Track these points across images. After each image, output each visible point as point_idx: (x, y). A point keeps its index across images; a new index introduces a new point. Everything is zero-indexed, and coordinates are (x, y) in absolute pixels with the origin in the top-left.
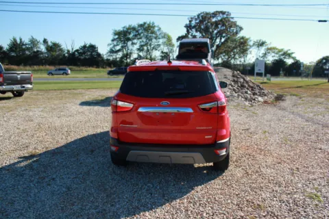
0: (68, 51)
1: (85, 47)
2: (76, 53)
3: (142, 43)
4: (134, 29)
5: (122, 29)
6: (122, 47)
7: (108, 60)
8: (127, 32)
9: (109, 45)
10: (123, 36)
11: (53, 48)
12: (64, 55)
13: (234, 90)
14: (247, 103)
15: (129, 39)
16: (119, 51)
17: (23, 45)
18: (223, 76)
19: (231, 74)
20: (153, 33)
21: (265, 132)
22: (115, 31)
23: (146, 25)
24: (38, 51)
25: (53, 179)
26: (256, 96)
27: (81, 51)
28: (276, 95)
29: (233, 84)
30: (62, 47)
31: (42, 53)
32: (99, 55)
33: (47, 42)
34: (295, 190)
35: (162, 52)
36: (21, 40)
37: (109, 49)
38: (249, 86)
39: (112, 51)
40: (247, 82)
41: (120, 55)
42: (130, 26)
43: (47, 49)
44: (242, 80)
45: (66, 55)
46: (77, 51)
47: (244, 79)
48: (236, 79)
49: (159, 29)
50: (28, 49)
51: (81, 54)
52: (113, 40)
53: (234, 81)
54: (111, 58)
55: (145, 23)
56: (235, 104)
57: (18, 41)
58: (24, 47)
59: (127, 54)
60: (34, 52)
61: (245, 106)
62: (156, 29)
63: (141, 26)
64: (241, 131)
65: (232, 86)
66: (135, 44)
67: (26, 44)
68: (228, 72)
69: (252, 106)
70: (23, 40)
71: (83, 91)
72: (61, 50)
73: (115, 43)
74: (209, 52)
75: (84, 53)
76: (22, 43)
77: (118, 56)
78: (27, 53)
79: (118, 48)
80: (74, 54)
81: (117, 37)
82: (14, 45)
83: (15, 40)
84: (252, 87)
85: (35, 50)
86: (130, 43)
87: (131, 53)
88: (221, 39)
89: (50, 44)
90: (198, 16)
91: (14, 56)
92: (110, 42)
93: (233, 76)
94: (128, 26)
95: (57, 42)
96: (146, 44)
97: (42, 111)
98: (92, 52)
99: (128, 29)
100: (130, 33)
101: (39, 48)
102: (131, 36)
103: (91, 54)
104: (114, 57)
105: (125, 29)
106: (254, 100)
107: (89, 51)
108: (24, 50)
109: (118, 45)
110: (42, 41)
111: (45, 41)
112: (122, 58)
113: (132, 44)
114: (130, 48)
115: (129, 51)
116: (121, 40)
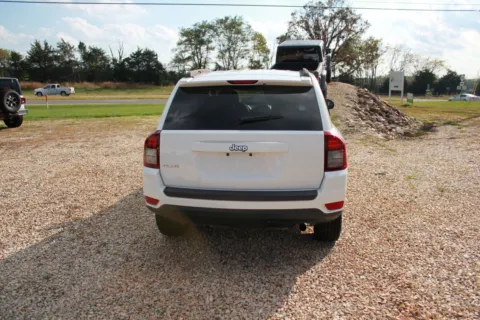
0: (115, 60)
1: (138, 53)
2: (126, 63)
3: (222, 48)
4: (211, 27)
5: (192, 28)
6: (193, 53)
7: (172, 73)
8: (200, 31)
9: (173, 50)
10: (195, 37)
11: (93, 56)
12: (109, 66)
13: (360, 116)
14: (380, 136)
15: (202, 43)
16: (189, 58)
17: (50, 52)
18: (344, 96)
19: (355, 92)
20: (239, 32)
21: (409, 178)
22: (183, 30)
23: (229, 22)
24: (70, 61)
25: (105, 244)
26: (393, 126)
27: (133, 60)
28: (421, 123)
29: (358, 106)
30: (105, 55)
31: (77, 63)
32: (159, 66)
33: (84, 48)
34: (460, 263)
35: (251, 61)
36: (46, 44)
37: (173, 56)
38: (383, 110)
39: (179, 60)
40: (379, 104)
41: (189, 65)
42: (204, 22)
43: (84, 57)
44: (372, 101)
45: (112, 66)
46: (127, 60)
47: (375, 100)
48: (362, 99)
49: (250, 27)
50: (56, 58)
51: (132, 65)
52: (179, 44)
53: (360, 103)
54: (176, 70)
55: (227, 19)
56: (362, 137)
57: (43, 47)
58: (51, 55)
59: (200, 64)
60: (66, 62)
61: (378, 139)
63: (221, 22)
64: (373, 176)
65: (358, 110)
66: (213, 49)
67: (54, 51)
68: (351, 89)
69: (387, 139)
70: (49, 45)
71: (139, 118)
72: (104, 59)
73: (183, 47)
74: (321, 60)
75: (138, 63)
76: (48, 50)
77: (186, 67)
78: (55, 63)
79: (187, 55)
80: (122, 64)
81: (185, 38)
82: (37, 52)
83: (38, 45)
84: (387, 112)
85: (67, 60)
86: (203, 48)
87: (205, 62)
88: (338, 41)
89: (88, 50)
90: (304, 7)
91: (36, 68)
92: (175, 46)
93: (359, 96)
94: (201, 23)
95: (99, 48)
96: (229, 49)
97: (81, 147)
98: (149, 61)
99: (202, 27)
100: (204, 34)
101: (73, 56)
102: (205, 38)
103: (148, 65)
104: (181, 68)
105: (197, 27)
106: (390, 130)
107: (145, 61)
108: (51, 59)
109: (186, 51)
111: (82, 46)
113: (208, 49)
114: (204, 55)
115: (203, 60)
116: (191, 44)
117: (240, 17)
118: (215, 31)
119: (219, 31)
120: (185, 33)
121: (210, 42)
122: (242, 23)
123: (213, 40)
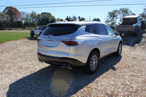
1: (95, 19)
4: (118, 11)
5: (112, 11)
6: (112, 20)
8: (114, 13)
9: (106, 18)
15: (114, 16)
16: (110, 21)
17: (70, 19)
20: (127, 13)
30: (85, 20)
36: (70, 17)
39: (107, 21)
41: (110, 23)
42: (116, 10)
49: (131, 11)
52: (108, 16)
55: (123, 8)
58: (70, 20)
59: (113, 23)
62: (129, 11)
63: (121, 9)
66: (118, 18)
67: (72, 19)
79: (109, 20)
81: (109, 15)
83: (68, 17)
86: (115, 18)
89: (81, 18)
95: (84, 18)
99: (115, 11)
102: (116, 15)
105: (113, 11)
109: (109, 19)
110: (78, 18)
111: (79, 17)
114: (115, 20)
115: (114, 22)
116: (111, 17)
119: (120, 13)
120: (110, 13)
122: (128, 10)
123: (118, 15)
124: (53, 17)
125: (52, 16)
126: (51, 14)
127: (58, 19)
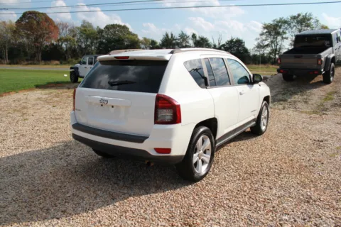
0: (215, 46)
1: (231, 41)
2: (222, 48)
4: (285, 22)
5: (272, 23)
6: (272, 42)
7: (255, 56)
8: (277, 25)
9: (257, 39)
10: (274, 30)
11: (201, 43)
15: (278, 34)
16: (267, 45)
17: (174, 40)
20: (308, 25)
23: (301, 17)
27: (227, 46)
30: (209, 42)
32: (246, 50)
33: (196, 37)
36: (172, 35)
37: (256, 43)
39: (259, 46)
41: (268, 50)
42: (281, 19)
43: (195, 43)
46: (223, 45)
49: (318, 21)
50: (178, 44)
52: (262, 35)
54: (258, 54)
55: (299, 15)
57: (170, 36)
58: (174, 42)
59: (276, 50)
63: (294, 18)
66: (287, 38)
67: (176, 39)
72: (208, 44)
73: (264, 37)
75: (230, 48)
76: (173, 38)
77: (265, 52)
79: (266, 43)
81: (266, 31)
82: (166, 40)
83: (167, 35)
85: (184, 45)
86: (279, 38)
87: (280, 49)
89: (198, 38)
92: (259, 36)
94: (278, 19)
95: (205, 37)
98: (238, 47)
99: (279, 22)
100: (280, 28)
101: (188, 42)
102: (281, 30)
103: (238, 50)
104: (262, 53)
105: (275, 23)
107: (236, 46)
108: (174, 45)
109: (266, 40)
110: (191, 36)
111: (194, 36)
112: (270, 53)
113: (282, 38)
114: (279, 43)
115: (278, 47)
116: (270, 35)
117: (310, 15)
118: (289, 24)
119: (292, 25)
120: (266, 27)
121: (285, 33)
122: (311, 18)
123: (287, 31)
124: (134, 35)
125: (130, 33)
126: (127, 29)
127: (145, 39)
